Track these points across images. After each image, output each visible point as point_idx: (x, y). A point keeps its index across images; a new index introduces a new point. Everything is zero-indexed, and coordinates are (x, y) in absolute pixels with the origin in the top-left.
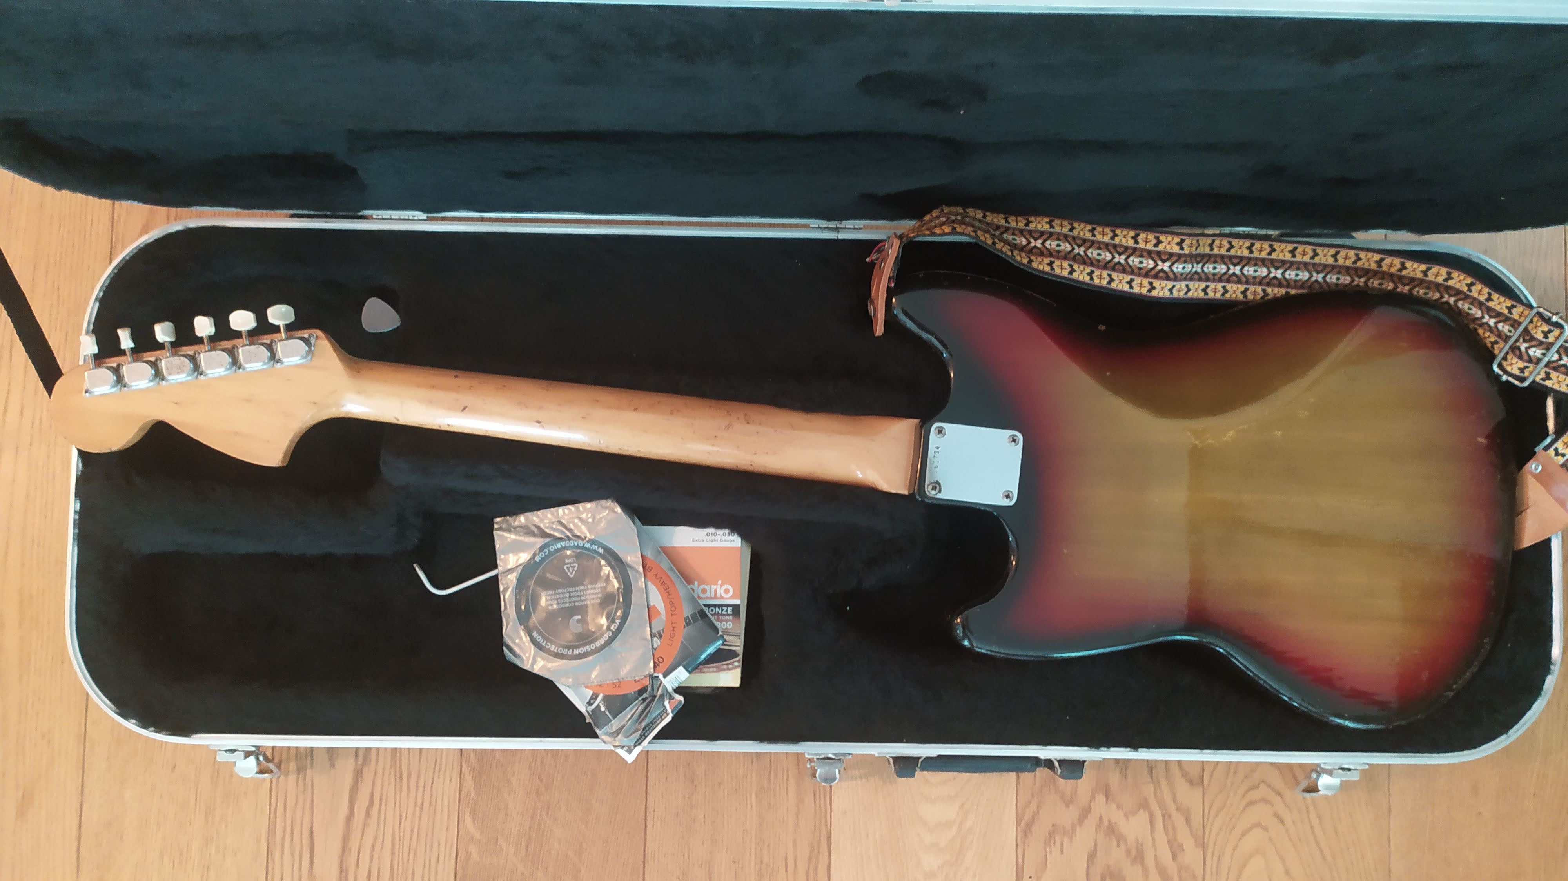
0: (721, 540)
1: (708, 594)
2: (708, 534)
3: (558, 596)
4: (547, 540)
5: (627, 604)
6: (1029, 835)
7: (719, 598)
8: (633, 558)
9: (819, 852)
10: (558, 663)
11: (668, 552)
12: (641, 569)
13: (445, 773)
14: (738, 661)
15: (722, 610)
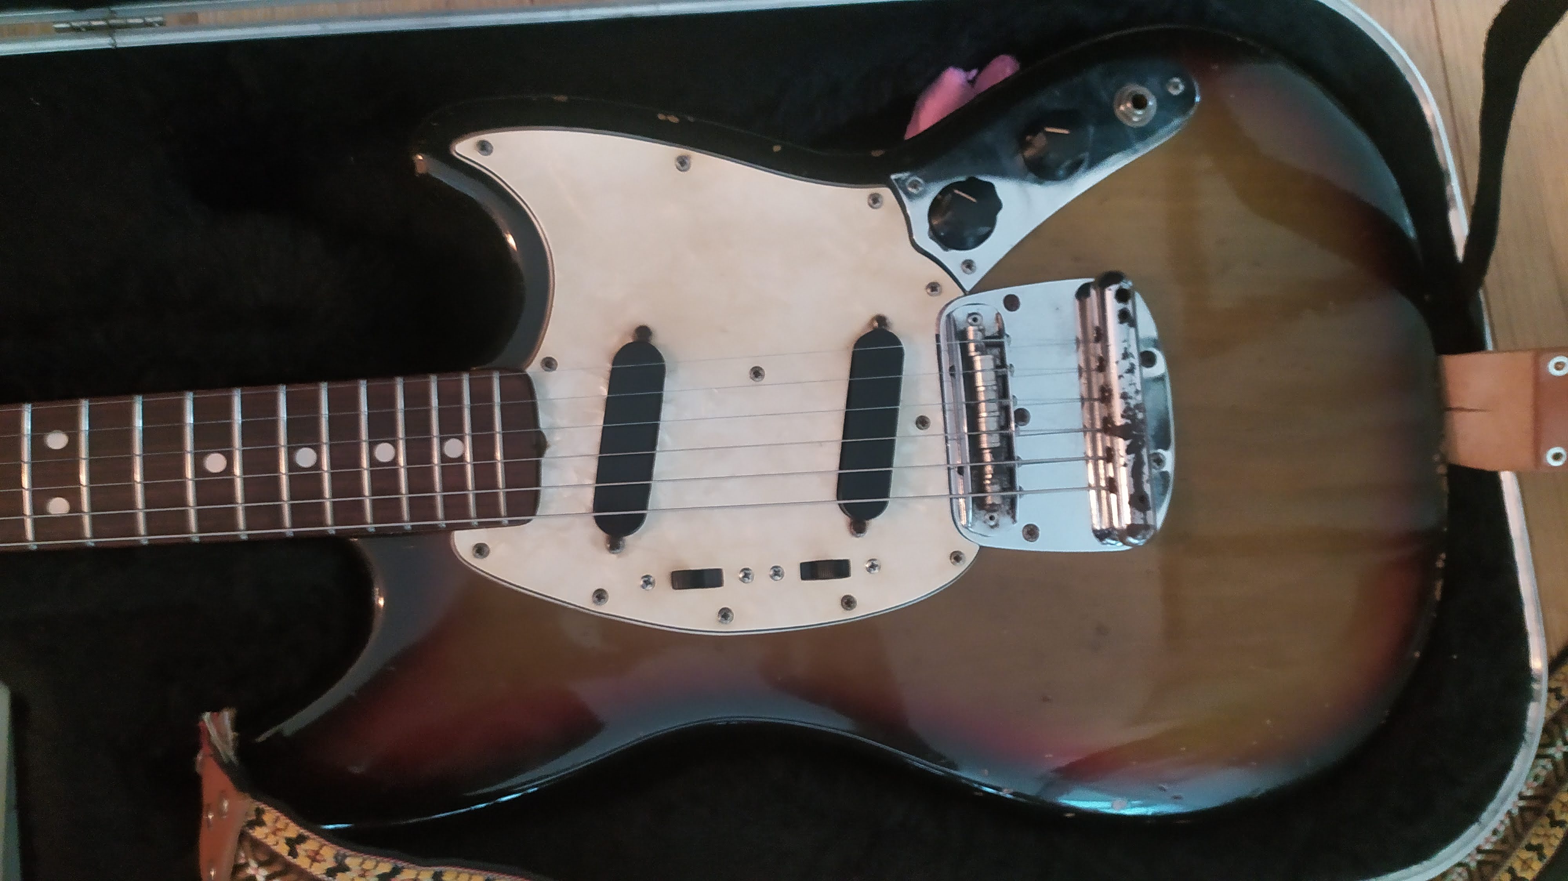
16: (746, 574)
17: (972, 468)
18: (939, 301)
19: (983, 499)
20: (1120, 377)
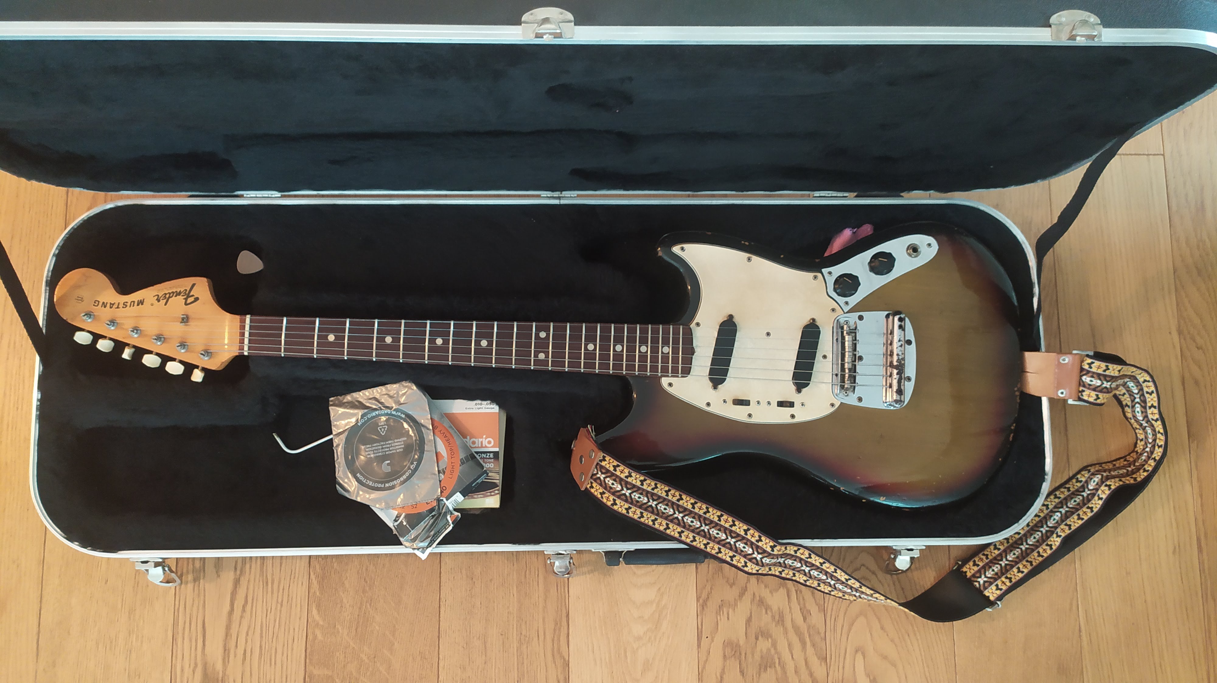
0: (485, 408)
1: (476, 445)
2: (476, 404)
3: (374, 448)
4: (366, 411)
5: (422, 451)
6: (705, 607)
7: (484, 447)
8: (425, 419)
9: (561, 626)
10: (375, 495)
11: (450, 417)
12: (431, 427)
13: (298, 578)
14: (498, 490)
15: (487, 455)
16: (758, 402)
17: (841, 374)
18: (835, 315)
19: (844, 386)
20: (897, 348)
